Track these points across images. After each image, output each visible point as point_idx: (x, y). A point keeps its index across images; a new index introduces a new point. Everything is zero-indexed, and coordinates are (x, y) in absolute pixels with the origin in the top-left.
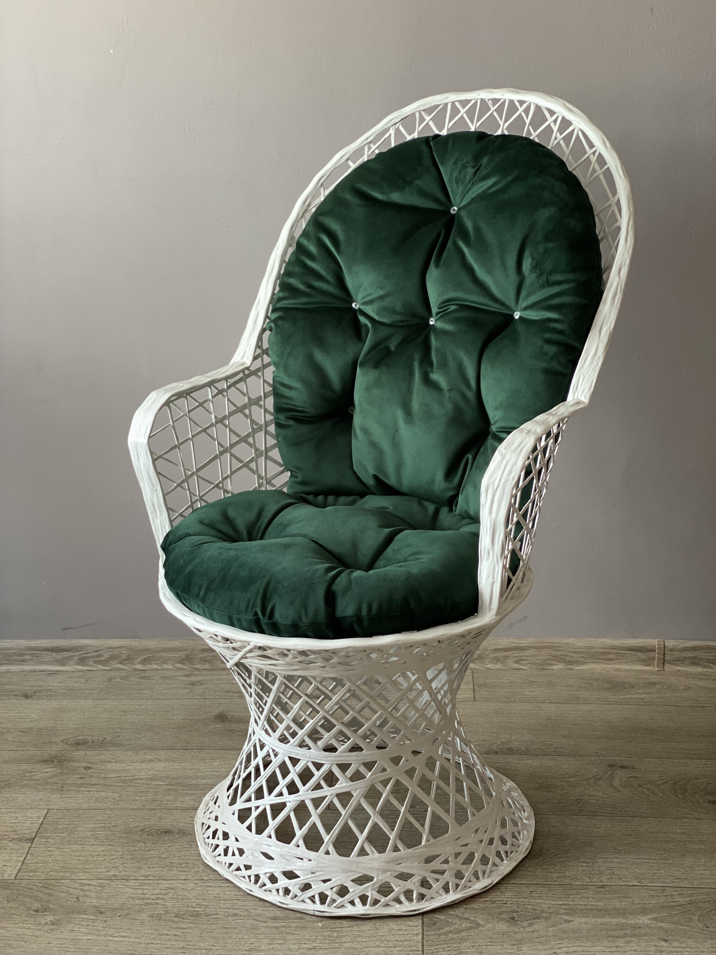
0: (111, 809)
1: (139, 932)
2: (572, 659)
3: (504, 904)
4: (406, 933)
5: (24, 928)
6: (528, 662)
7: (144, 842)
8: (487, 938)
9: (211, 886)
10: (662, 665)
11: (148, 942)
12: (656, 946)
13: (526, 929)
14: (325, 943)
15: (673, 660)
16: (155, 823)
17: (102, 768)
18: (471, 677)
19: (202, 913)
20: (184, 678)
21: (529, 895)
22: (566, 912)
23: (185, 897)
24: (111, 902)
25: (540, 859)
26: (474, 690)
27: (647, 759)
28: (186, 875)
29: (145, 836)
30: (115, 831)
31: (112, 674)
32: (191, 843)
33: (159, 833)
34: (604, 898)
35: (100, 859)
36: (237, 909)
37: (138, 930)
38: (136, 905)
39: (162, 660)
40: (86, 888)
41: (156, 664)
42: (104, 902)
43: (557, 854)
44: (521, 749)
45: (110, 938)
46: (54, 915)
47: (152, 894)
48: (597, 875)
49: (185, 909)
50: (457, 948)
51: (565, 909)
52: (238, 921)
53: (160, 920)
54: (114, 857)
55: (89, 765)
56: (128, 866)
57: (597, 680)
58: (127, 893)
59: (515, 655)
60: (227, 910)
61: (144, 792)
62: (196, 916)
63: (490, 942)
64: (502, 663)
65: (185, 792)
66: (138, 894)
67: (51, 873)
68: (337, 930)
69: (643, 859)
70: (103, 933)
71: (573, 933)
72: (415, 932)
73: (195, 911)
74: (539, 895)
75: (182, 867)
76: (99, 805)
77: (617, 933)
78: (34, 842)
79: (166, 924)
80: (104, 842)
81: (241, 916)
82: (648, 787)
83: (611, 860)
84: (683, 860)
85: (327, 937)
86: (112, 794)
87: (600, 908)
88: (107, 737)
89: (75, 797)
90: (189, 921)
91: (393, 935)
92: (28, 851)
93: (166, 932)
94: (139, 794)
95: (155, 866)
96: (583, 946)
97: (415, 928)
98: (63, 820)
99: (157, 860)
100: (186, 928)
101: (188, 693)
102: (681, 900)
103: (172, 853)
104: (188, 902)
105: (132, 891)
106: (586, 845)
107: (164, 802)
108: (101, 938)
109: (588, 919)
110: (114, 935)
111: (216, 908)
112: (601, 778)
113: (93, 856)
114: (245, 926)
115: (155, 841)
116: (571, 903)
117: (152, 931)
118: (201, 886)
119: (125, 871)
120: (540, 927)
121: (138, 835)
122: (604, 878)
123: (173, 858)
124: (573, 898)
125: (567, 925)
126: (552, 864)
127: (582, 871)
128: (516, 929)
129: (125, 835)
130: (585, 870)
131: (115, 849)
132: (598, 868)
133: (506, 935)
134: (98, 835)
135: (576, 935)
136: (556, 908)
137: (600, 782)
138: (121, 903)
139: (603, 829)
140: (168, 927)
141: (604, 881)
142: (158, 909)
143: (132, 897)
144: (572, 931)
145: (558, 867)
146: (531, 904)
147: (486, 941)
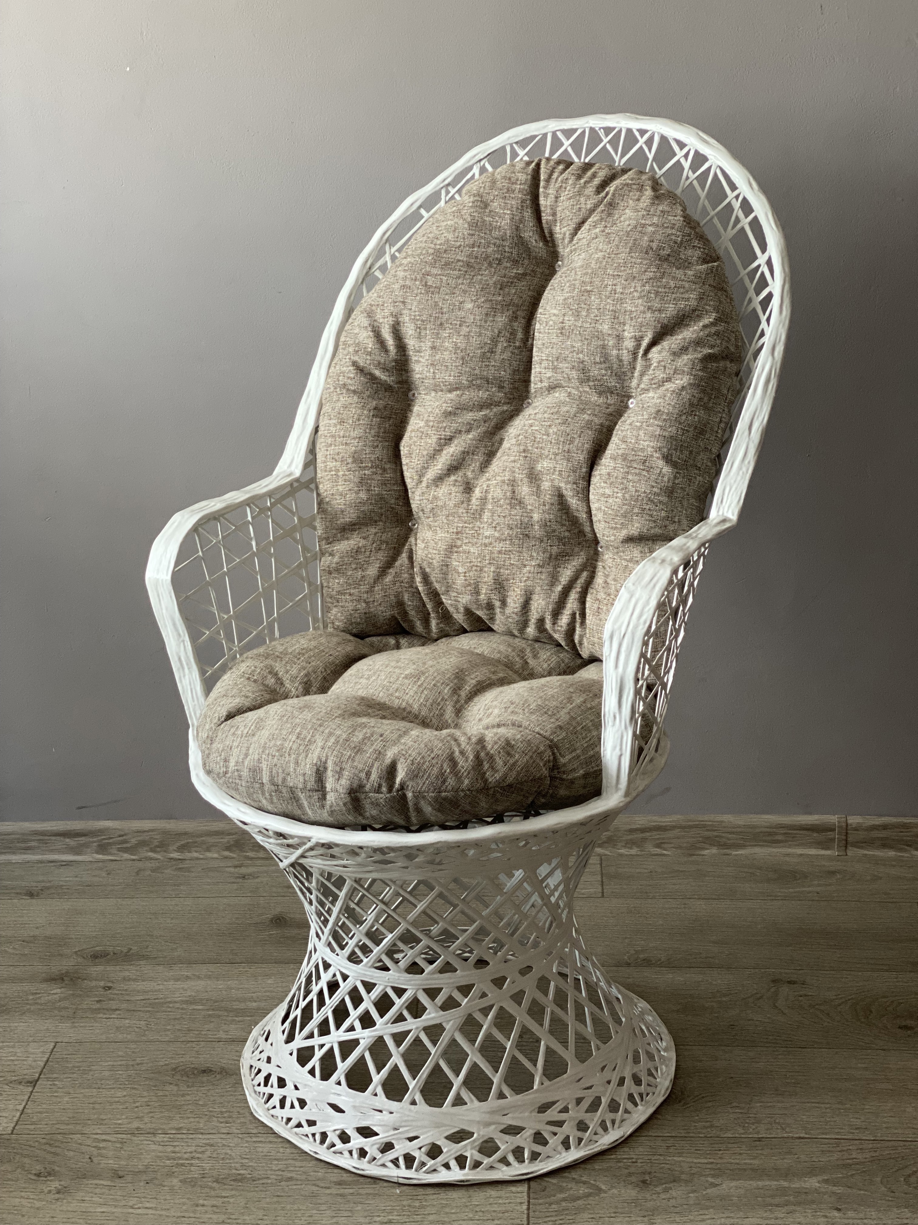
0: (135, 1042)
1: (167, 1202)
2: (729, 842)
3: (633, 1162)
4: (507, 1201)
5: (22, 1197)
6: (673, 845)
7: (176, 1085)
8: (611, 1207)
10: (844, 848)
11: (179, 1214)
12: (826, 1217)
13: (660, 1196)
14: (404, 1215)
15: (858, 842)
16: (191, 1059)
17: (126, 987)
18: (599, 866)
19: (250, 1176)
20: (232, 870)
21: (665, 1150)
22: (712, 1172)
23: (228, 1156)
24: (133, 1163)
25: (682, 1103)
26: (602, 882)
27: (822, 972)
28: (229, 1127)
29: (178, 1077)
30: (140, 1070)
31: (140, 865)
32: (237, 1085)
33: (196, 1072)
34: (761, 1154)
35: (121, 1107)
36: (293, 1171)
37: (165, 1200)
38: (164, 1167)
39: (204, 846)
40: (101, 1145)
41: (196, 852)
42: (125, 1163)
43: (703, 1097)
44: (660, 960)
46: (60, 1181)
47: (185, 1153)
48: (753, 1124)
49: (226, 1171)
50: (571, 1221)
51: (710, 1169)
52: (295, 1187)
53: (193, 1186)
54: (137, 1104)
55: (110, 985)
56: (156, 1116)
57: (760, 868)
58: (154, 1151)
59: (656, 837)
60: (281, 1173)
61: (178, 1019)
62: (240, 1181)
63: (615, 1213)
64: (638, 847)
65: (230, 1018)
66: (168, 1152)
67: (57, 1126)
68: (419, 1197)
69: (813, 1103)
70: (122, 1204)
71: (721, 1200)
72: (518, 1200)
73: (239, 1174)
74: (677, 1151)
75: (224, 1117)
76: (120, 1036)
77: (777, 1200)
78: (37, 1085)
79: (203, 1191)
80: (125, 1084)
81: (297, 1180)
82: (822, 1008)
83: (771, 1104)
84: (864, 1105)
85: (407, 1208)
86: (138, 1022)
87: (755, 1167)
88: (133, 948)
89: (90, 1027)
90: (231, 1187)
91: (490, 1204)
92: (29, 1097)
93: (201, 1202)
94: (172, 1022)
95: (189, 1115)
96: (732, 1218)
97: (519, 1195)
98: (76, 1056)
99: (194, 1108)
100: (227, 1197)
101: (236, 890)
102: (860, 1156)
103: (212, 1099)
104: (230, 1163)
105: (160, 1148)
106: (741, 1085)
107: (203, 1033)
108: (120, 1210)
109: (741, 1182)
110: (136, 1207)
111: (266, 1170)
112: (761, 997)
113: (111, 1103)
114: (303, 1193)
115: (190, 1084)
116: (720, 1161)
117: (184, 1200)
118: (247, 1142)
119: (151, 1123)
120: (678, 1192)
121: (169, 1076)
122: (762, 1128)
123: (212, 1105)
124: (722, 1154)
125: (713, 1189)
126: (697, 1110)
127: (735, 1119)
128: (647, 1196)
129: (152, 1075)
130: (738, 1118)
131: (140, 1094)
132: (755, 1116)
133: (634, 1203)
134: (118, 1076)
135: (724, 1203)
136: (700, 1167)
137: (761, 1003)
138: (145, 1164)
139: (762, 1063)
140: (204, 1195)
141: (762, 1132)
142: (191, 1171)
143: (160, 1157)
144: (719, 1198)
145: (703, 1114)
146: (667, 1162)
147: (610, 1211)
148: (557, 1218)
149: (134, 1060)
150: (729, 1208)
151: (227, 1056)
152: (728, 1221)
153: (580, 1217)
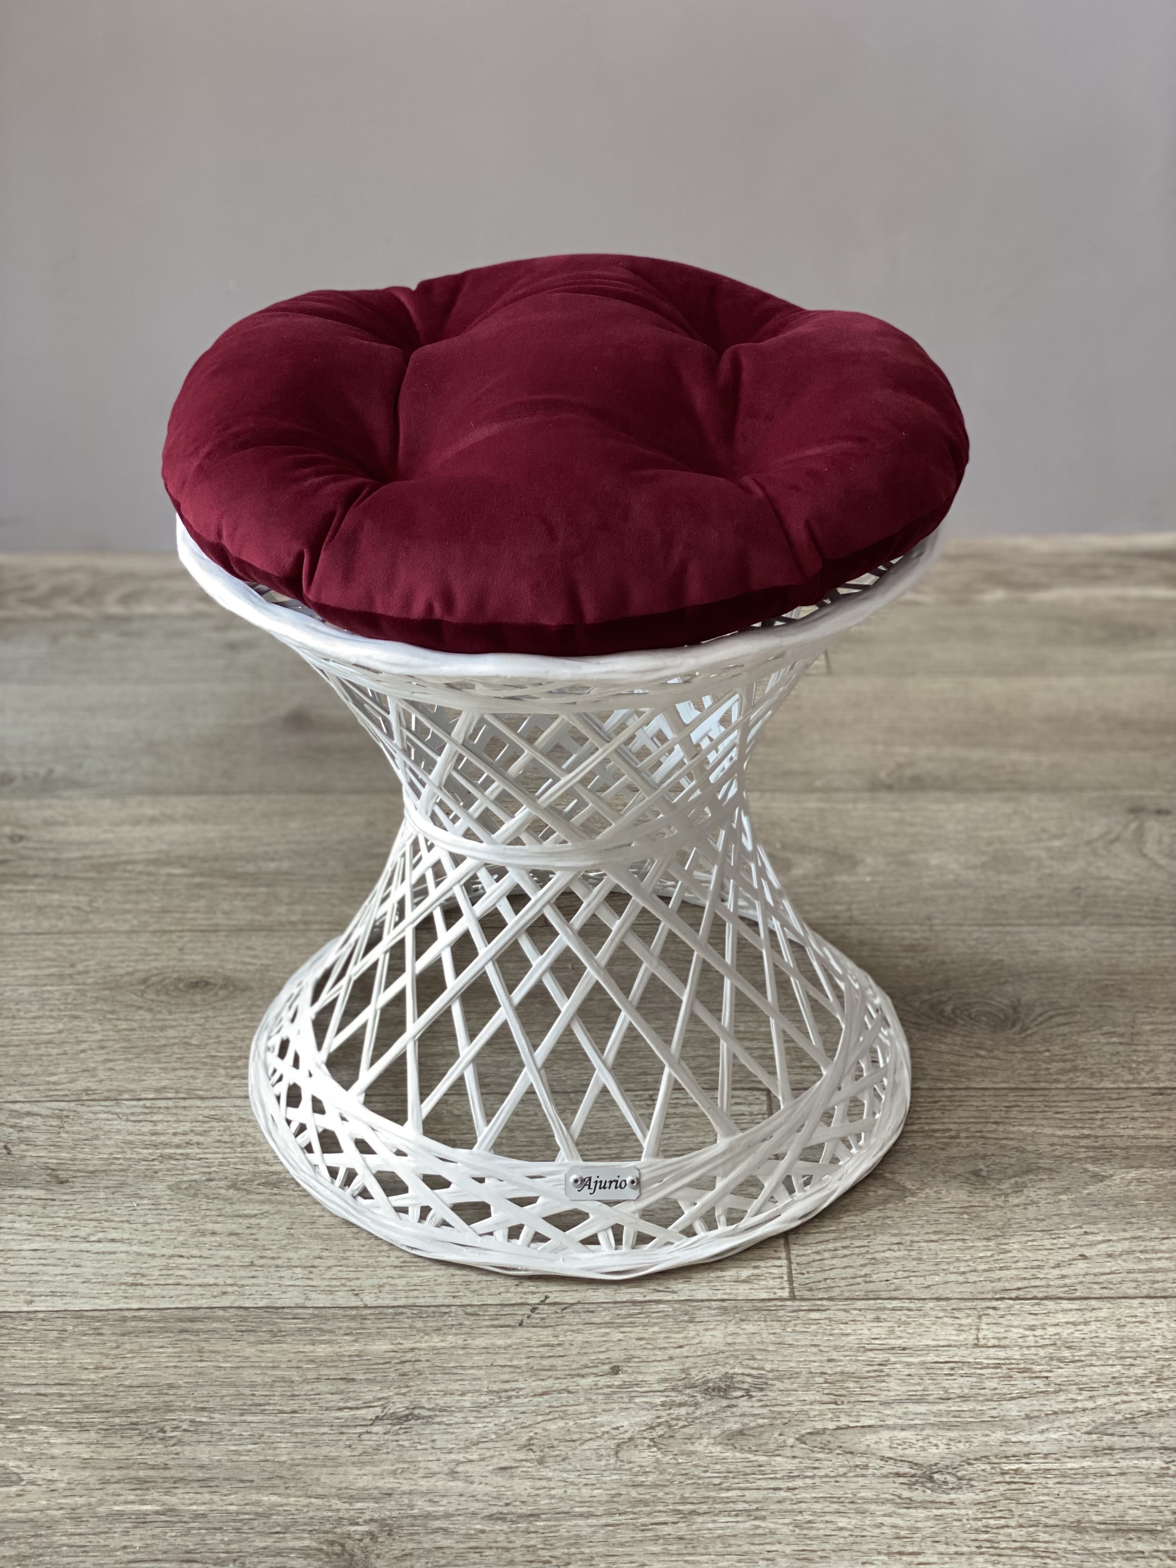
0: (74, 933)
1: (148, 1228)
2: (1025, 579)
7: (150, 1010)
8: (928, 1221)
11: (171, 1252)
13: (1010, 1199)
16: (171, 963)
17: (48, 837)
20: (213, 634)
21: (1003, 1114)
22: (1091, 1154)
23: (250, 1139)
24: (81, 1156)
25: (1017, 1028)
29: (150, 995)
30: (84, 984)
31: (59, 626)
32: (254, 1009)
33: (181, 986)
34: (1169, 1119)
35: (55, 1051)
37: (146, 1224)
38: (139, 1161)
39: (164, 595)
40: (25, 1122)
41: (151, 604)
42: (68, 1156)
44: (939, 778)
47: (175, 1134)
48: (1144, 1062)
49: (250, 1167)
50: (864, 1250)
51: (1087, 1147)
53: (195, 1195)
54: (83, 1046)
55: (21, 832)
56: (117, 1068)
57: (1079, 622)
58: (119, 1131)
61: (142, 892)
62: (274, 1185)
63: (935, 1232)
65: (231, 890)
66: (143, 1134)
70: (67, 1233)
71: (1116, 1206)
73: (273, 1173)
74: (1024, 1116)
75: (238, 1068)
76: (46, 923)
79: (211, 1206)
80: (59, 1010)
83: (1169, 1027)
86: (74, 898)
87: (1164, 1142)
88: (56, 768)
90: (262, 1197)
93: (210, 1226)
94: (133, 897)
95: (176, 1065)
99: (182, 1051)
100: (255, 1215)
101: (223, 668)
104: (256, 1152)
105: (130, 1126)
106: (1110, 994)
107: (189, 916)
108: (66, 1245)
109: (1143, 1170)
110: (93, 1238)
112: (1117, 839)
113: (37, 1044)
115: (173, 1010)
116: (1100, 1133)
117: (178, 1224)
119: (111, 1080)
120: (1039, 1192)
121: (135, 994)
122: (1161, 1070)
123: (215, 1046)
124: (1102, 1119)
125: (1100, 1185)
126: (1044, 1040)
127: (1112, 1055)
128: (987, 1200)
129: (107, 992)
130: (1118, 1053)
131: (86, 1027)
132: (1145, 1048)
133: (968, 1214)
134: (46, 995)
135: (1123, 1211)
136: (1067, 1145)
137: (1118, 848)
138: (105, 1156)
139: (1139, 954)
140: (213, 1213)
141: (1163, 1077)
142: (188, 1169)
143: (131, 1143)
144: (1113, 1203)
145: (1057, 1048)
146: (1012, 1136)
147: (926, 1230)
148: (838, 1244)
149: (72, 965)
150: (1134, 1220)
151: (232, 957)
152: (1135, 1246)
153: (877, 1242)
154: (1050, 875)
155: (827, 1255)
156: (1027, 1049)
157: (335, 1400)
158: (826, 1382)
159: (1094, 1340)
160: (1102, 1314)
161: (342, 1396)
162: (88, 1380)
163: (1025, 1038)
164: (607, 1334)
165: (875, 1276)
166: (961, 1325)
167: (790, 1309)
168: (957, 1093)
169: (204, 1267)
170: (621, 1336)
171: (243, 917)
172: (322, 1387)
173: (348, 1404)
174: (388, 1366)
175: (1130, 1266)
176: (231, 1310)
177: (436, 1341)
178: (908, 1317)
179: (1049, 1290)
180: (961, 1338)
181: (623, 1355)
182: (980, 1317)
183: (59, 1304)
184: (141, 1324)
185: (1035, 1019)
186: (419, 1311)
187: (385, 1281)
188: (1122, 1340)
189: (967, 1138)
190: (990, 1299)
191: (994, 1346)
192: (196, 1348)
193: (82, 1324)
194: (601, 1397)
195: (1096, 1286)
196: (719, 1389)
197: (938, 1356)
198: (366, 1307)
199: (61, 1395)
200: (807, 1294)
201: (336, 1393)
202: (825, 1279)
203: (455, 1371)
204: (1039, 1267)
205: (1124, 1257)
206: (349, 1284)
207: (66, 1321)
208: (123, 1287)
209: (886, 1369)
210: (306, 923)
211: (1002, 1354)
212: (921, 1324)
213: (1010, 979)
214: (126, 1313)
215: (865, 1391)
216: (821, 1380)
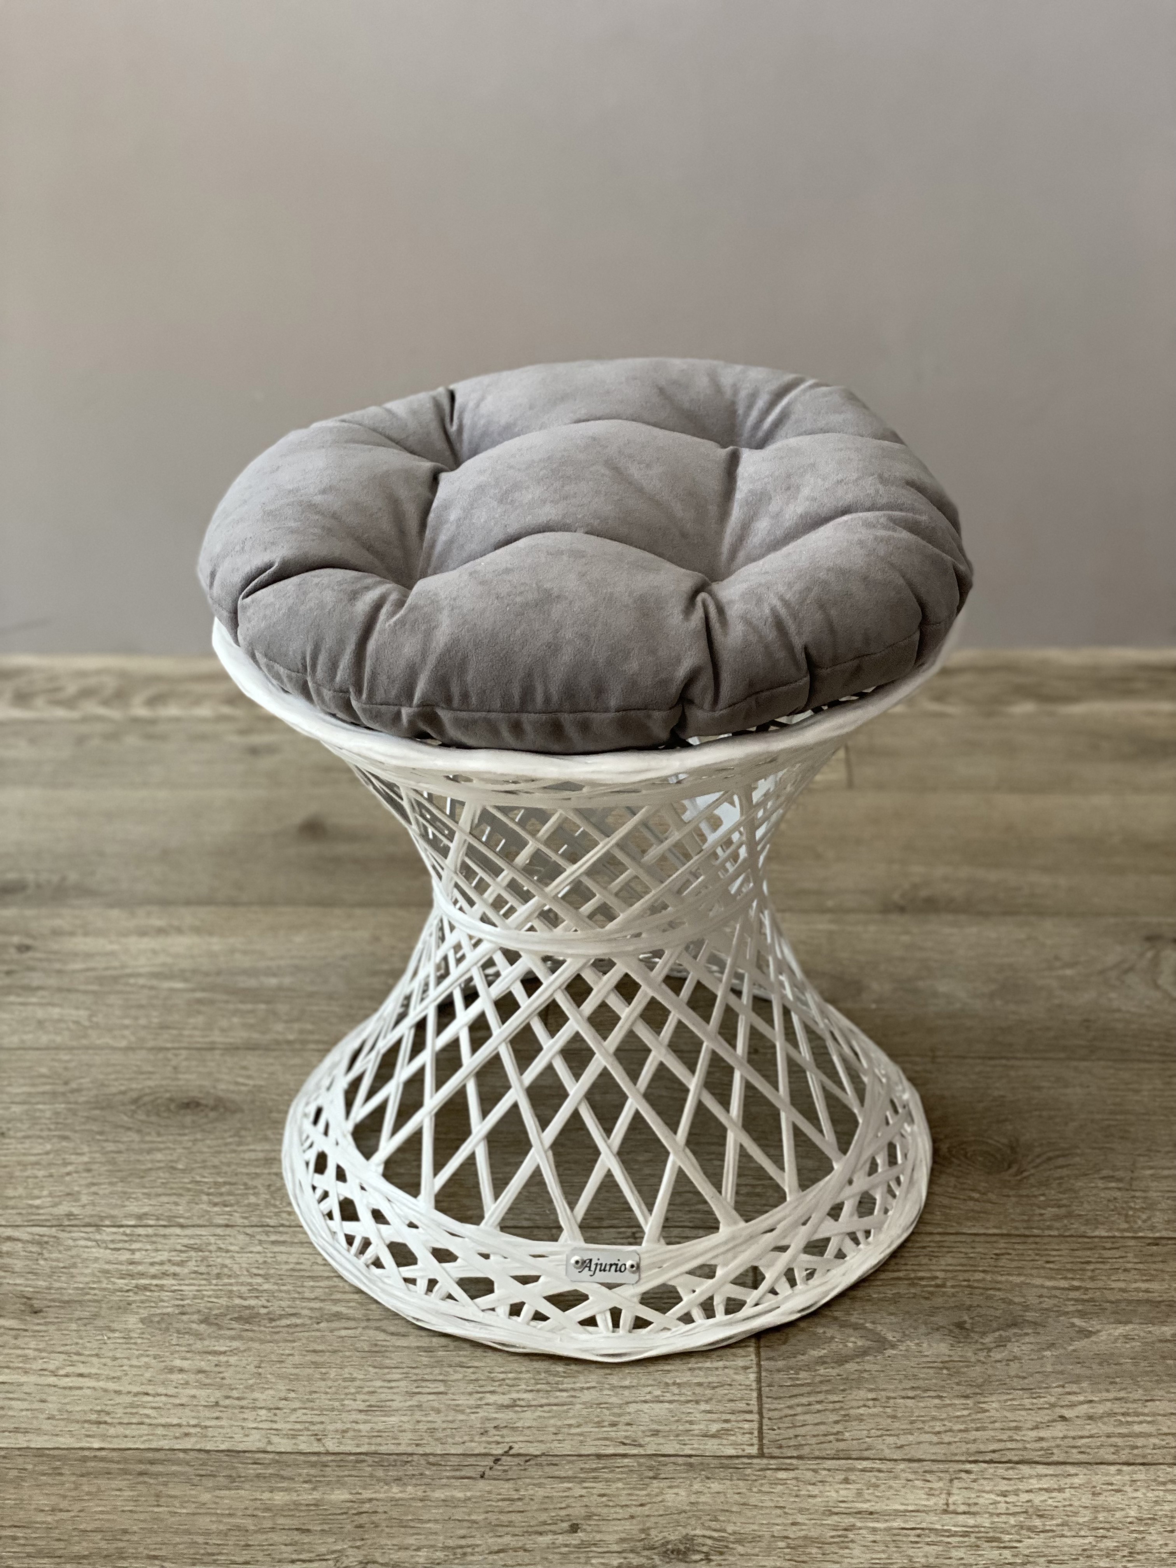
0: (71, 1049)
1: (117, 1363)
2: (1055, 692)
6: (962, 698)
7: (139, 1131)
8: (906, 1376)
9: (283, 1243)
13: (992, 1354)
14: (538, 1391)
16: (164, 1083)
17: (55, 947)
19: (265, 1311)
20: (237, 738)
21: (992, 1262)
22: (1080, 1307)
23: (226, 1271)
24: (57, 1285)
25: (1013, 1170)
28: (230, 1214)
29: (141, 1115)
30: (76, 1103)
31: (84, 728)
32: (243, 1133)
33: (172, 1106)
34: (1162, 1271)
35: (41, 1173)
37: (115, 1359)
38: (114, 1291)
39: (188, 698)
41: (177, 707)
42: (45, 1284)
43: (1050, 1159)
44: (954, 900)
45: (52, 1380)
47: (152, 1264)
48: (1142, 1209)
49: (223, 1301)
50: (837, 1406)
51: (1076, 1300)
52: (343, 1333)
53: (167, 1330)
54: (70, 1168)
55: (28, 941)
56: (101, 1192)
57: (1109, 736)
58: (96, 1259)
61: (143, 1006)
62: (247, 1320)
63: (913, 1388)
65: (231, 1007)
66: (121, 1263)
70: (36, 1366)
71: (1101, 1364)
73: (246, 1307)
74: (1014, 1264)
75: (221, 1194)
76: (44, 1037)
79: (181, 1341)
80: (50, 1130)
81: (348, 1319)
85: (543, 1375)
86: (73, 1012)
87: (1155, 1296)
88: (70, 876)
90: (232, 1333)
91: (690, 1369)
93: (178, 1363)
94: (133, 1012)
95: (160, 1190)
96: (1126, 1400)
99: (167, 1175)
100: (224, 1353)
101: (244, 773)
103: (199, 1158)
104: (231, 1284)
105: (108, 1255)
106: (1112, 1135)
107: (186, 1033)
108: (33, 1379)
109: (1131, 1326)
110: (62, 1372)
111: (294, 1299)
112: (1131, 969)
113: (24, 1165)
114: (358, 1345)
115: (162, 1131)
116: (1090, 1285)
117: (146, 1359)
118: (261, 1242)
119: (93, 1204)
120: (1023, 1348)
121: (125, 1114)
122: (1159, 1218)
123: (200, 1171)
124: (1093, 1271)
125: (1085, 1342)
126: (1041, 1184)
127: (1109, 1201)
128: (969, 1354)
129: (97, 1112)
130: (1115, 1199)
131: (74, 1149)
132: (1143, 1194)
133: (947, 1368)
134: (38, 1114)
135: (1106, 1369)
136: (1056, 1297)
137: (1132, 979)
138: (81, 1286)
139: (1146, 1093)
140: (183, 1349)
141: (1160, 1226)
142: (163, 1301)
143: (107, 1272)
144: (1097, 1361)
145: (1053, 1192)
146: (999, 1286)
147: (904, 1385)
148: (812, 1399)
149: (66, 1083)
150: (1118, 1380)
151: (226, 1077)
152: (1117, 1407)
153: (853, 1397)
154: (1060, 1006)
155: (799, 1410)
156: (1024, 1192)
157: (288, 1552)
158: (788, 1547)
159: (1068, 1509)
160: (1076, 1481)
161: (295, 1548)
162: (43, 1523)
163: (1020, 1181)
164: (570, 1489)
165: (847, 1434)
166: (931, 1489)
167: (758, 1467)
168: (946, 1238)
169: (169, 1406)
170: (583, 1492)
171: (240, 1036)
172: (275, 1537)
173: (302, 1557)
174: (344, 1516)
175: (1110, 1429)
176: (192, 1453)
177: (395, 1491)
178: (878, 1478)
179: (1024, 1453)
180: (931, 1503)
181: (583, 1512)
182: (951, 1480)
183: (21, 1441)
184: (102, 1465)
185: (1033, 1161)
186: (380, 1459)
187: (349, 1426)
188: (1096, 1509)
189: (953, 1287)
190: (963, 1462)
191: (964, 1513)
192: (153, 1492)
193: (42, 1463)
194: (557, 1556)
195: (1074, 1451)
196: (679, 1552)
197: (906, 1522)
198: (328, 1453)
199: (14, 1538)
200: (776, 1452)
201: (291, 1544)
202: (796, 1436)
203: (412, 1524)
204: (1017, 1428)
205: (1106, 1419)
206: (312, 1428)
207: (28, 1460)
208: (86, 1425)
209: (851, 1535)
210: (304, 1042)
211: (971, 1521)
212: (890, 1487)
213: (1010, 1117)
214: (86, 1453)
215: (828, 1558)
216: (781, 1544)
